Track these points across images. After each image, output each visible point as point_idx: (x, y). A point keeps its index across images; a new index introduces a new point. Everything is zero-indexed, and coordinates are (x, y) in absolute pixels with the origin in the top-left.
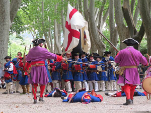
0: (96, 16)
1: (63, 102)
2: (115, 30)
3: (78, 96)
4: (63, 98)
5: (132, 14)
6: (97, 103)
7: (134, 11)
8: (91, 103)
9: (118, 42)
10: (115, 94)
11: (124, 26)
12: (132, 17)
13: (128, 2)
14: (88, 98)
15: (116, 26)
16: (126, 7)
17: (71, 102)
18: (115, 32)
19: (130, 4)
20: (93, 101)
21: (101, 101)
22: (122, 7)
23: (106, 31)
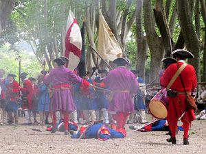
0: (119, 21)
2: (144, 41)
4: (72, 133)
5: (167, 19)
6: (119, 139)
7: (170, 15)
8: (110, 140)
9: (148, 57)
10: (143, 128)
11: (156, 35)
12: (167, 23)
13: (162, 3)
15: (145, 35)
16: (159, 10)
17: (83, 138)
19: (164, 6)
21: (123, 137)
22: (154, 10)
23: (132, 41)
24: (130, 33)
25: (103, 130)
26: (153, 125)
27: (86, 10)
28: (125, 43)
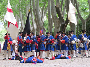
1: (21, 63)
2: (52, 20)
3: (29, 60)
4: (20, 61)
5: (61, 10)
6: (41, 63)
7: (63, 8)
8: (37, 63)
9: (53, 27)
10: (52, 58)
11: (57, 18)
12: (61, 12)
13: (59, 4)
14: (35, 60)
15: (52, 17)
16: (58, 6)
17: (25, 63)
18: (51, 21)
19: (60, 5)
20: (38, 62)
21: (43, 62)
22: (56, 6)
23: (46, 20)
24: (45, 17)
25: (34, 59)
26: (56, 57)
27: (26, 7)
28: (43, 21)
